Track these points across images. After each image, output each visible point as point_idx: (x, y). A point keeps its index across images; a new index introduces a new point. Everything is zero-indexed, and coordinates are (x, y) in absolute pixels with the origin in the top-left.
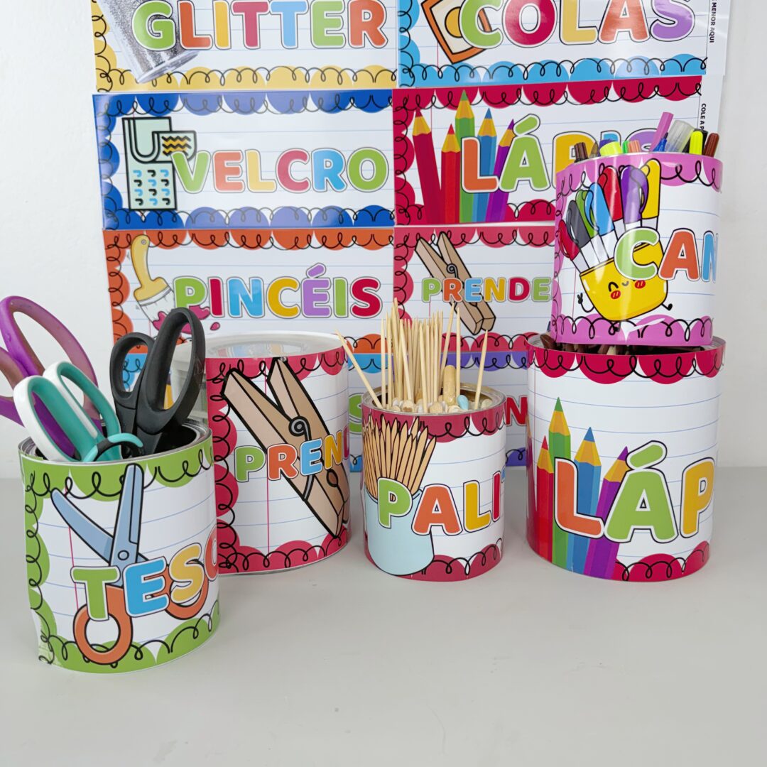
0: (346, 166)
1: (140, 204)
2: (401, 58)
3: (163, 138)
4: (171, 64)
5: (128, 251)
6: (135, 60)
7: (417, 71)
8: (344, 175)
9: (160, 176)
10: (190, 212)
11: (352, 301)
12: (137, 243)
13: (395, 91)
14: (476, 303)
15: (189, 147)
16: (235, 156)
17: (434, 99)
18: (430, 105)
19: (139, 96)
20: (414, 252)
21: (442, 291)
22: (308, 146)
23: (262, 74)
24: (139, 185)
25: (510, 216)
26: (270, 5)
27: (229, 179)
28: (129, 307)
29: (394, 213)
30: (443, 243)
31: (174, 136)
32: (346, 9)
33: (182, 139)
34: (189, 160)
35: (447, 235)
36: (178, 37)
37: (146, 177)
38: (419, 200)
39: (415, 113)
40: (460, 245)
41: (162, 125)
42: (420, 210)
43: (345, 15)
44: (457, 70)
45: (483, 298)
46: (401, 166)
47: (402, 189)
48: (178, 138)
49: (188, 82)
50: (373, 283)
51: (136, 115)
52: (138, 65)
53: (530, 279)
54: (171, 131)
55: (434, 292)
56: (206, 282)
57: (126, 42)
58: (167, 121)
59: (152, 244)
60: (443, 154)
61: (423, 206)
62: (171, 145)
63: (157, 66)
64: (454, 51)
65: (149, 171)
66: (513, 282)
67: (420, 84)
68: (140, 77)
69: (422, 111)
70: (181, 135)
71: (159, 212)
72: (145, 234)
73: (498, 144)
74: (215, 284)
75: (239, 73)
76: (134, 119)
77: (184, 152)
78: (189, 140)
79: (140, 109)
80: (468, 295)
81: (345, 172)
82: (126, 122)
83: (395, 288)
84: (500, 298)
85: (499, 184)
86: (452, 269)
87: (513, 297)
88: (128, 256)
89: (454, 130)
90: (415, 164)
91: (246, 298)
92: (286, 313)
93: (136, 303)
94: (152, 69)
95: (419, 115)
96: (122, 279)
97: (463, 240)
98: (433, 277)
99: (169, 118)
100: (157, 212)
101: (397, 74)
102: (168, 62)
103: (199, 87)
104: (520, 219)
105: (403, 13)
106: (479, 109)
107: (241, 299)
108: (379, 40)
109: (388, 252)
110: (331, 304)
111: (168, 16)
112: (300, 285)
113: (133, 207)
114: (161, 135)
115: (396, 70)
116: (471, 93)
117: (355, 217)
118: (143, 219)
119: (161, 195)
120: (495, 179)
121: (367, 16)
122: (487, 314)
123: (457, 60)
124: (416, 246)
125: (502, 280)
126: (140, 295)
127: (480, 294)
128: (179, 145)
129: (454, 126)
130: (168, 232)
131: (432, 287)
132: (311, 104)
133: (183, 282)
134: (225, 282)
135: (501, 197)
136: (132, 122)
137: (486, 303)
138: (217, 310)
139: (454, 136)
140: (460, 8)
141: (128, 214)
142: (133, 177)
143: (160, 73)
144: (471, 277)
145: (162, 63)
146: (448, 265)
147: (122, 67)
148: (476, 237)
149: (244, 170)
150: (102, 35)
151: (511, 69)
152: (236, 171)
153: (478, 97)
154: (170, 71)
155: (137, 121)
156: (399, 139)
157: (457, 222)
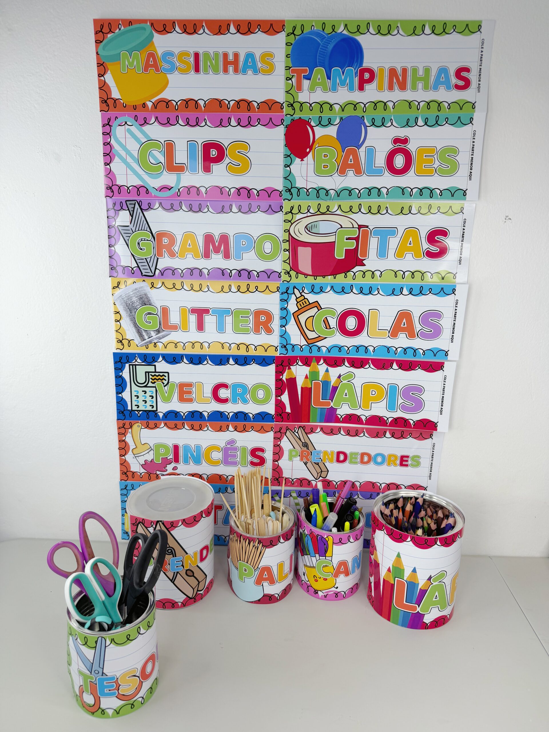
0: (249, 392)
1: (138, 408)
2: (280, 340)
3: (151, 375)
4: (156, 337)
5: (130, 430)
6: (137, 334)
7: (289, 347)
8: (248, 396)
9: (149, 394)
10: (164, 413)
11: (250, 458)
12: (135, 427)
13: (277, 357)
14: (318, 463)
15: (165, 380)
16: (190, 385)
17: (298, 361)
18: (295, 364)
19: (138, 354)
20: (285, 436)
21: (299, 456)
22: (229, 382)
23: (206, 345)
24: (137, 398)
25: (337, 420)
26: (211, 311)
27: (186, 396)
28: (129, 457)
29: (274, 416)
30: (300, 432)
31: (157, 374)
32: (252, 314)
33: (161, 376)
34: (164, 386)
35: (303, 428)
36: (160, 324)
37: (141, 394)
38: (288, 410)
39: (287, 368)
40: (310, 433)
41: (151, 369)
42: (288, 415)
43: (251, 317)
44: (311, 348)
45: (322, 460)
46: (279, 392)
47: (280, 405)
48: (159, 375)
49: (166, 347)
50: (262, 450)
51: (136, 363)
52: (138, 338)
53: (348, 452)
54: (155, 372)
55: (295, 456)
56: (171, 446)
57: (132, 325)
58: (154, 367)
59: (143, 427)
60: (302, 388)
61: (290, 413)
62: (155, 379)
63: (148, 338)
64: (309, 338)
65: (143, 391)
66: (339, 453)
67: (290, 354)
68: (139, 344)
69: (291, 367)
70: (161, 374)
71: (148, 412)
72: (140, 422)
73: (332, 385)
74: (176, 448)
75: (193, 344)
76: (136, 365)
77: (162, 382)
78: (165, 376)
79: (139, 360)
80: (314, 458)
81: (249, 394)
82: (131, 366)
83: (273, 453)
84: (331, 461)
85: (332, 404)
86: (306, 445)
87: (338, 461)
88: (130, 433)
89: (308, 376)
90: (286, 392)
91: (192, 455)
92: (214, 463)
93: (133, 456)
94: (146, 339)
95: (289, 368)
96: (126, 443)
97: (312, 431)
98: (295, 448)
99: (155, 366)
100: (147, 412)
101: (278, 348)
102: (154, 337)
103: (171, 350)
104: (343, 422)
105: (282, 318)
106: (322, 367)
107: (189, 455)
108: (269, 331)
109: (271, 435)
110: (238, 459)
111: (155, 314)
112: (222, 449)
113: (133, 409)
114: (150, 374)
115: (278, 346)
116: (318, 359)
117: (253, 417)
118: (139, 415)
119: (149, 403)
120: (330, 402)
121: (263, 318)
122: (324, 469)
123: (311, 342)
124: (286, 433)
125: (332, 452)
126: (135, 452)
127: (320, 458)
128: (159, 379)
129: (308, 375)
130: (152, 423)
131: (294, 453)
132: (231, 361)
133: (158, 446)
134: (181, 446)
135: (332, 411)
136: (134, 366)
137: (324, 463)
138: (176, 460)
139: (308, 379)
140: (314, 316)
141: (131, 412)
142: (134, 394)
143: (150, 342)
144: (315, 450)
145: (151, 337)
146: (303, 443)
147: (130, 339)
148: (319, 430)
149: (194, 392)
150: (118, 321)
151: (340, 348)
152: (190, 393)
153: (322, 361)
154: (155, 341)
155: (137, 366)
156: (278, 380)
157: (309, 422)
